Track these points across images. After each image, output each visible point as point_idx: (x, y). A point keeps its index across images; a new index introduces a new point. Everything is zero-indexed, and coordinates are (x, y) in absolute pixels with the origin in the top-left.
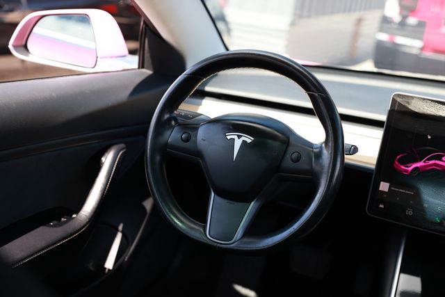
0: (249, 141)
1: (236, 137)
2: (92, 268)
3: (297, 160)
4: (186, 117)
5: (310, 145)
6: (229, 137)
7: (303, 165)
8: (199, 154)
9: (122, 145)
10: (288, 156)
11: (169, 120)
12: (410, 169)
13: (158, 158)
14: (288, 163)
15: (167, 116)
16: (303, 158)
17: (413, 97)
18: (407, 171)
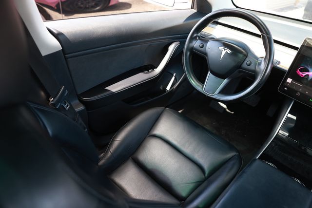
0: (229, 52)
1: (223, 50)
2: (161, 89)
3: (249, 65)
4: (205, 35)
6: (220, 49)
7: (252, 67)
8: (206, 54)
9: (178, 42)
10: (245, 62)
11: (196, 37)
12: (304, 75)
13: (188, 53)
14: (245, 65)
15: (195, 35)
16: (252, 64)
18: (302, 75)
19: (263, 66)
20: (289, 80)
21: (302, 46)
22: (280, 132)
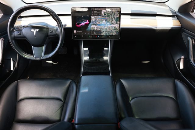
0: (37, 30)
1: (33, 30)
2: (8, 71)
3: (52, 32)
4: (18, 27)
5: (54, 27)
6: (32, 31)
7: (54, 33)
8: (25, 37)
9: (3, 38)
10: (49, 32)
11: (13, 30)
12: (80, 26)
13: (14, 42)
14: (50, 34)
15: (12, 29)
16: (53, 31)
17: (76, 7)
19: (59, 30)
20: (75, 31)
21: (72, 12)
22: (85, 58)
